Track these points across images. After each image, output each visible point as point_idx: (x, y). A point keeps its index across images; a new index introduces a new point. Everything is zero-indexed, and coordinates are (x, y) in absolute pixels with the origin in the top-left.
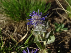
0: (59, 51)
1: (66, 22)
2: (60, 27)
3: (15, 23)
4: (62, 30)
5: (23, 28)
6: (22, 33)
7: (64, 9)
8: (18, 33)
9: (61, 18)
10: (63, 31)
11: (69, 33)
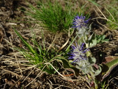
0: (101, 55)
1: (107, 34)
2: (101, 38)
3: (51, 34)
4: (103, 41)
5: (60, 39)
6: (60, 43)
7: (106, 19)
8: (56, 44)
9: (101, 30)
10: (104, 43)
11: (111, 44)
